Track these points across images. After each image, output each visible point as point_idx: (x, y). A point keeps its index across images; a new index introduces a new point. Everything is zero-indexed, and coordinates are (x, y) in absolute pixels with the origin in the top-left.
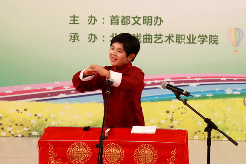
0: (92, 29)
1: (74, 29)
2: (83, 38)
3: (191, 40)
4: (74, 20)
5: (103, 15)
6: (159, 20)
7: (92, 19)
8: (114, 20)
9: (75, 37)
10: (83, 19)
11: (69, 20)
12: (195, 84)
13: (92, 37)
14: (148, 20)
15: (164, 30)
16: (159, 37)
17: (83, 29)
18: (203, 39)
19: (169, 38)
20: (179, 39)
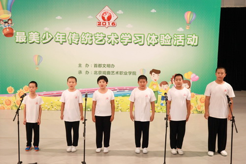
0: (87, 69)
1: (80, 69)
2: (84, 72)
3: (126, 73)
4: (80, 65)
5: (91, 64)
6: (113, 66)
7: (87, 65)
8: (95, 66)
9: (80, 72)
10: (83, 65)
11: (78, 65)
12: (127, 91)
13: (87, 72)
14: (109, 66)
15: (115, 69)
16: (113, 72)
17: (84, 69)
18: (130, 73)
19: (117, 73)
20: (121, 73)
